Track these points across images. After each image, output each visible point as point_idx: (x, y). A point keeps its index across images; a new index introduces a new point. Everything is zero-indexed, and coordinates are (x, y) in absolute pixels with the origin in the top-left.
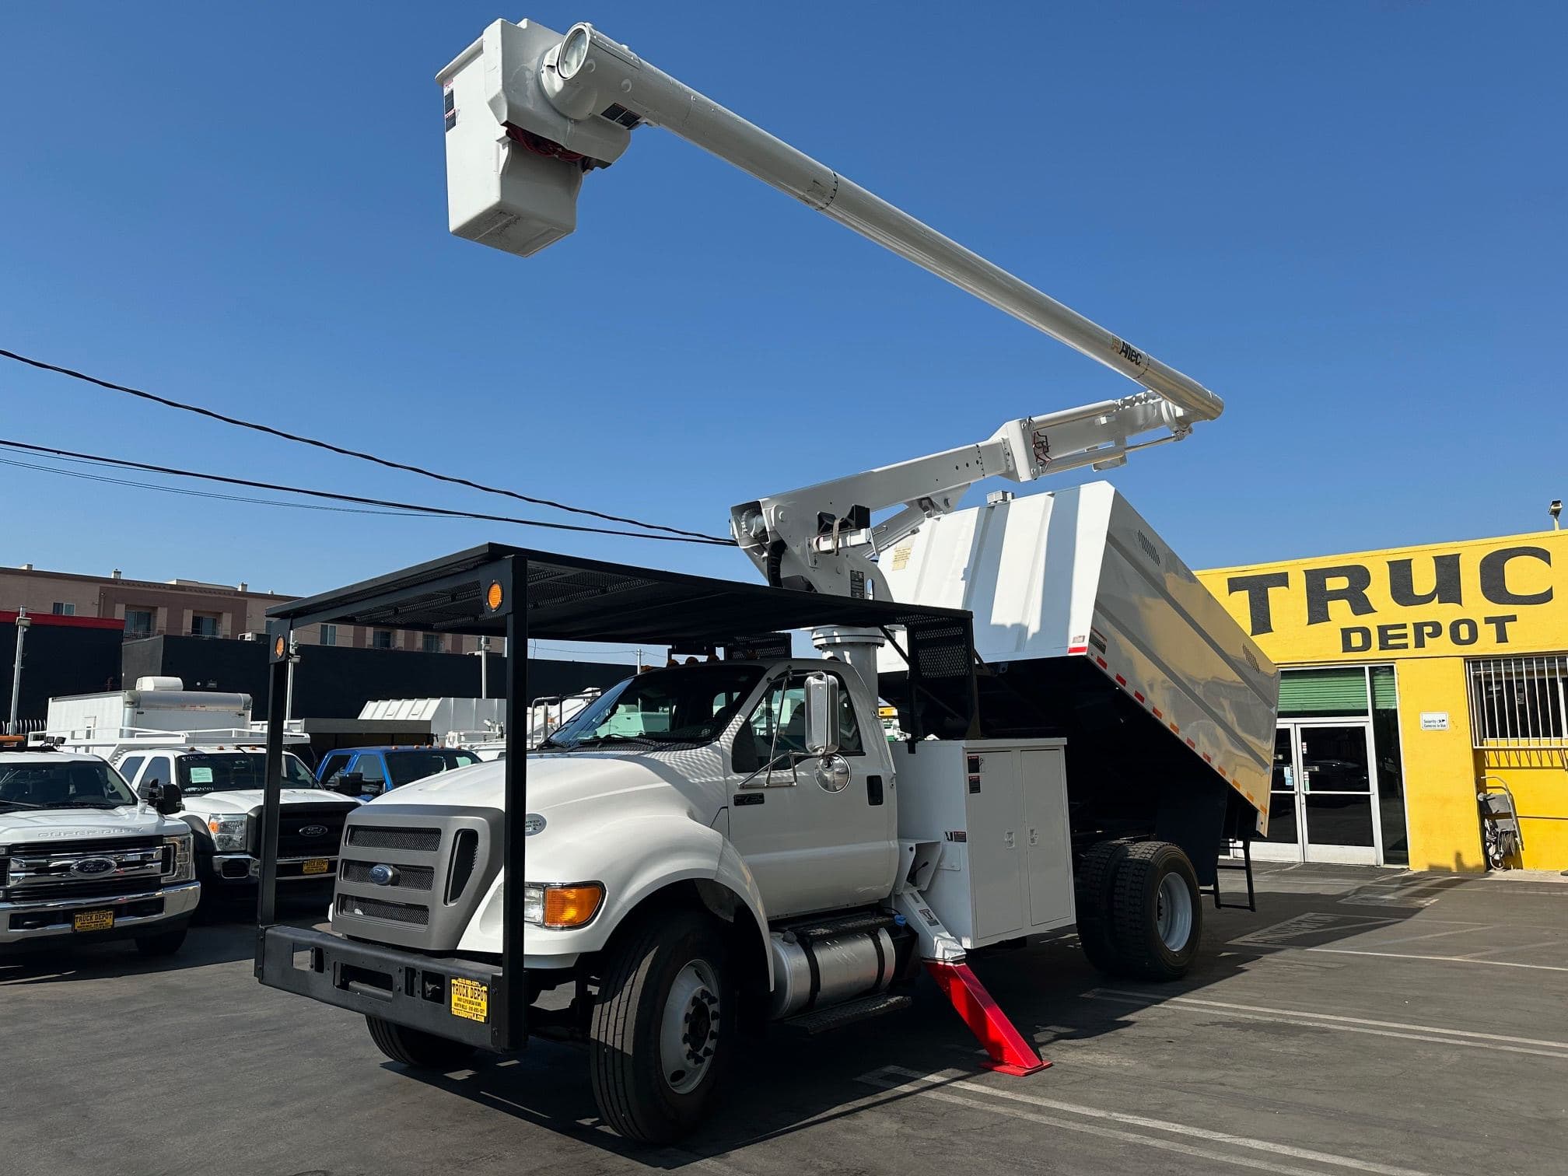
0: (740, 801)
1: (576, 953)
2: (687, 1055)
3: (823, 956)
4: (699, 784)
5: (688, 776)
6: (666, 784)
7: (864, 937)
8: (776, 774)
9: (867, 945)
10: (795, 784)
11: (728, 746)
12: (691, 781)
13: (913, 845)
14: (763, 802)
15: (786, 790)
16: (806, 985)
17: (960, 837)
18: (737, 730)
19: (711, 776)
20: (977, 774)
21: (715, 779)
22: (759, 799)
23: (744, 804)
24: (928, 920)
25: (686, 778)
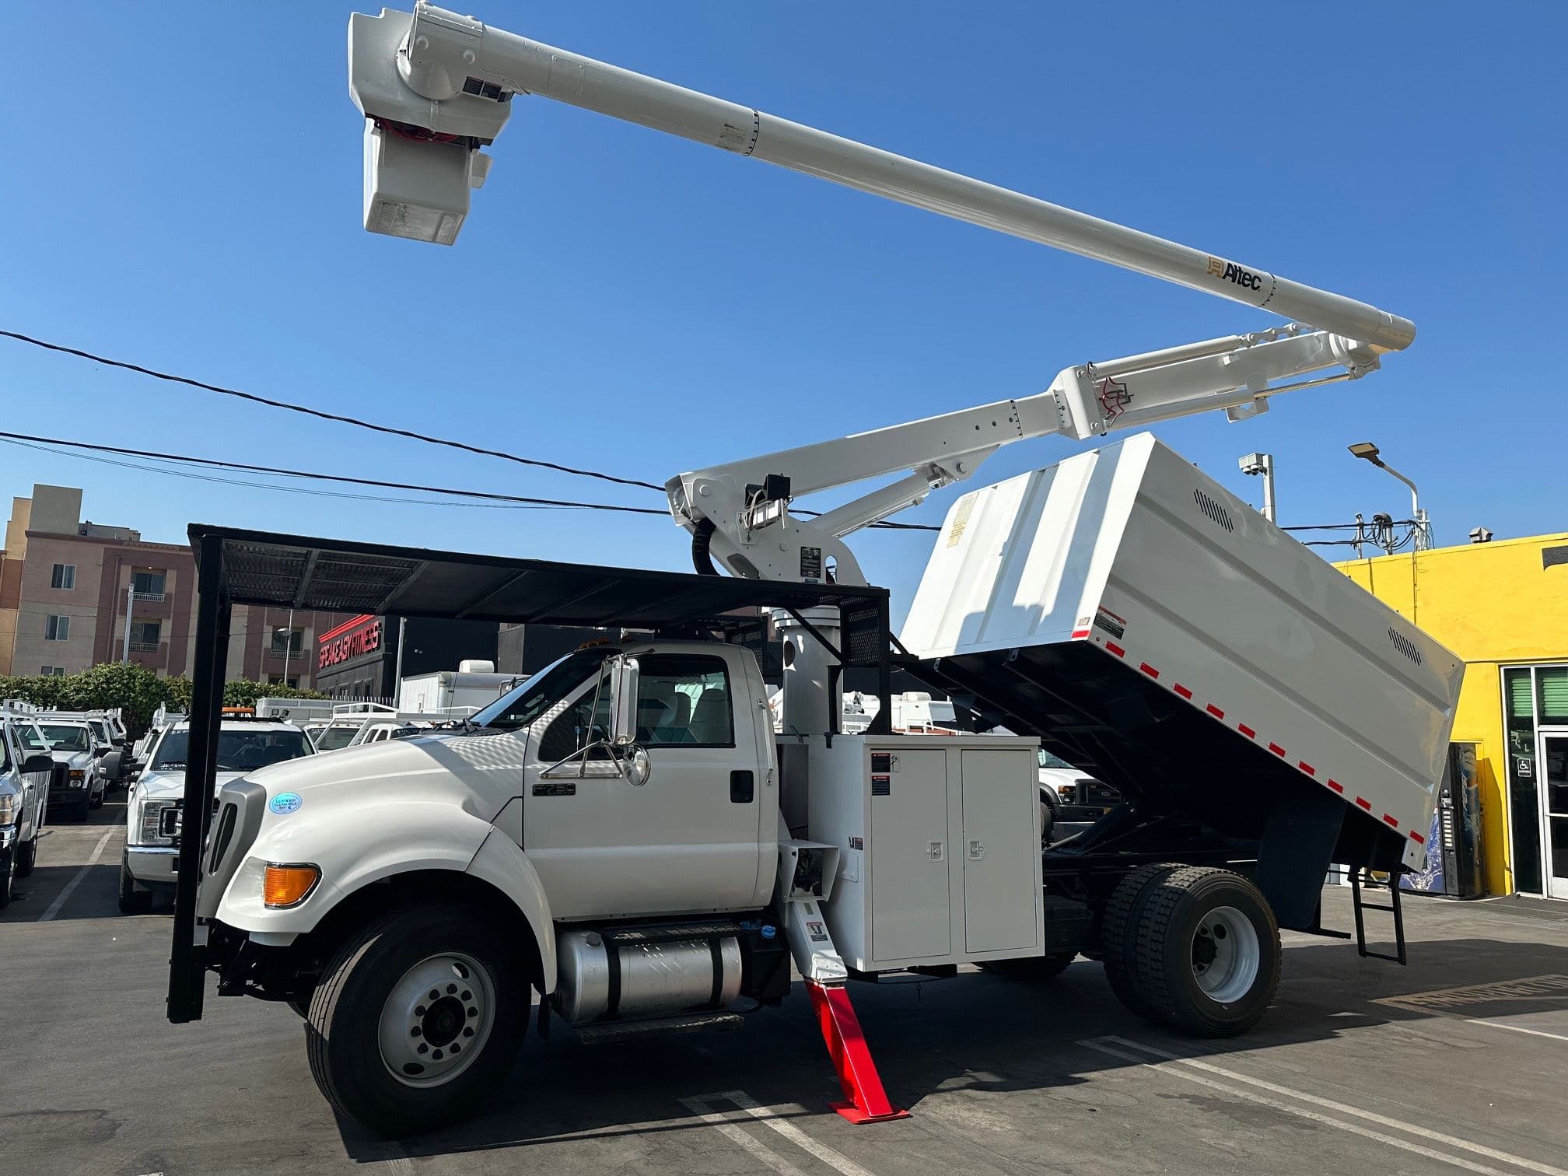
0: (540, 791)
1: (295, 933)
2: (419, 1049)
3: (630, 964)
4: (487, 772)
5: (475, 763)
6: (447, 771)
7: (699, 945)
8: (591, 765)
9: (703, 957)
10: (621, 776)
11: (538, 734)
12: (477, 768)
13: (796, 849)
14: (573, 793)
15: (608, 781)
16: (602, 991)
17: (857, 844)
18: (555, 716)
19: (505, 763)
20: (887, 774)
21: (510, 767)
22: (569, 790)
23: (546, 794)
24: (813, 934)
25: (472, 765)
